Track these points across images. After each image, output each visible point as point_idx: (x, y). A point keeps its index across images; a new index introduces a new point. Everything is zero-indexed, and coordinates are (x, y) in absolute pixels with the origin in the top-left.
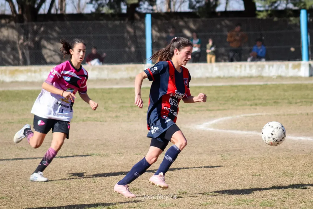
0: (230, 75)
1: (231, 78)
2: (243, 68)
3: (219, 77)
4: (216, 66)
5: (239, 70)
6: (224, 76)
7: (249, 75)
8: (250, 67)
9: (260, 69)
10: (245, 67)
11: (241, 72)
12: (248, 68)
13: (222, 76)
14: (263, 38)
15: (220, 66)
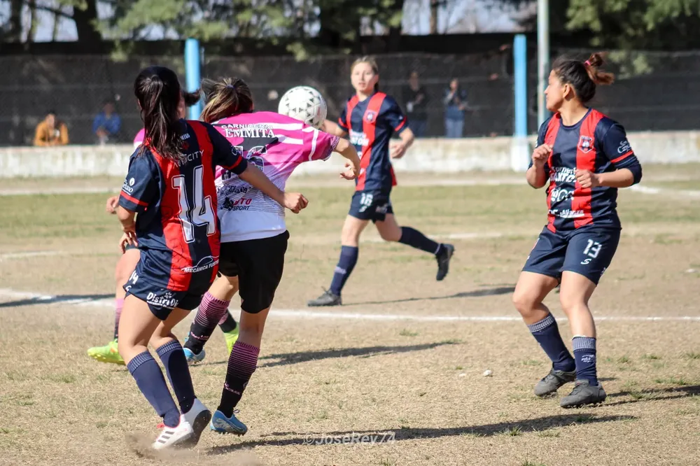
0: (43, 172)
1: (44, 179)
2: (69, 159)
3: (20, 178)
4: (14, 156)
5: (60, 162)
6: (30, 176)
7: (82, 174)
8: (84, 156)
9: (103, 160)
10: (74, 156)
11: (64, 166)
12: (79, 160)
13: (26, 175)
14: (118, 98)
15: (21, 155)
